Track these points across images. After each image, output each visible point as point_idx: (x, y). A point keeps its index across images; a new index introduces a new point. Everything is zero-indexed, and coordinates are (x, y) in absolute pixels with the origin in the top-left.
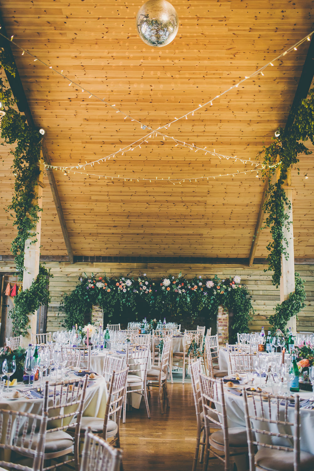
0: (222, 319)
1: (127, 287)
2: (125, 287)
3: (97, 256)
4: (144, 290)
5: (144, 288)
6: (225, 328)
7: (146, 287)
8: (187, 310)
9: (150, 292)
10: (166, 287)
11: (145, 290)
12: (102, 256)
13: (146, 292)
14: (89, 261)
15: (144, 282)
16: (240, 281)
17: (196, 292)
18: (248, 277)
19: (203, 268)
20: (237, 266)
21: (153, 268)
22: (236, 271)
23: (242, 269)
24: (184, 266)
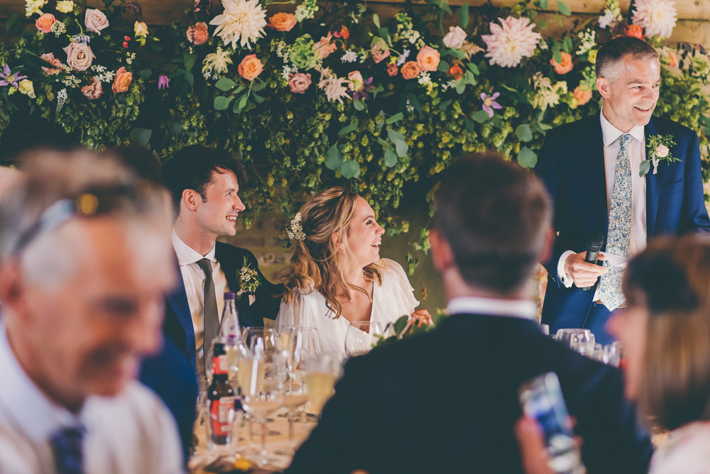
4: (74, 73)
9: (118, 87)
10: (239, 55)
11: (86, 77)
13: (87, 91)
15: (71, 9)
16: (672, 23)
17: (430, 89)
18: (697, 3)
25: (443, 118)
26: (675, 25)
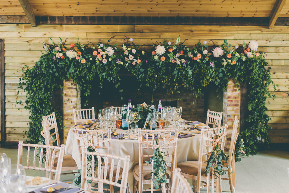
0: (233, 96)
1: (108, 57)
2: (104, 57)
3: (67, 16)
4: (130, 60)
5: (131, 57)
6: (236, 108)
7: (133, 57)
8: (188, 86)
9: (138, 63)
10: (160, 57)
11: (132, 61)
12: (74, 15)
13: (133, 63)
14: (57, 22)
15: (130, 49)
16: (257, 47)
17: (200, 62)
18: (266, 43)
19: (209, 31)
20: (253, 29)
21: (142, 32)
22: (251, 34)
23: (260, 32)
24: (183, 28)
25: (203, 67)
26: (258, 48)
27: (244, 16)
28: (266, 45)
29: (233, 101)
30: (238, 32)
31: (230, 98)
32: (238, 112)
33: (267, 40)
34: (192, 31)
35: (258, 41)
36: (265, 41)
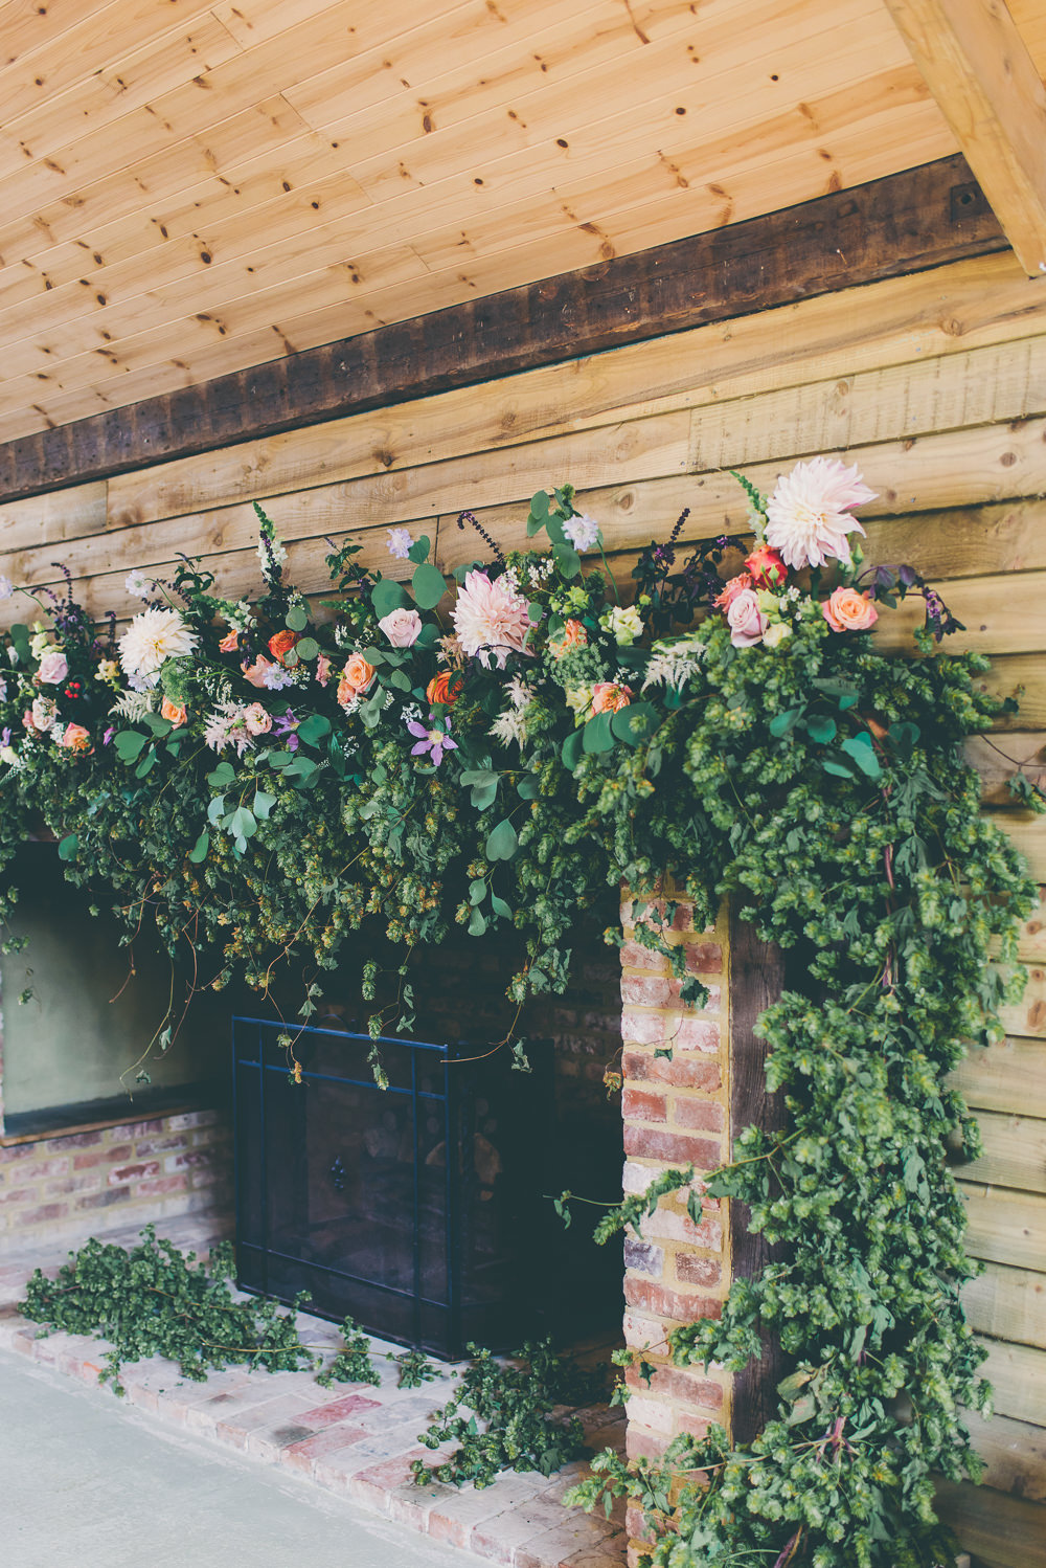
18: (1008, 459)
19: (495, 431)
20: (863, 323)
21: (134, 521)
22: (844, 381)
23: (937, 339)
24: (339, 443)
27: (746, 208)
28: (1005, 480)
29: (672, 1109)
30: (724, 388)
31: (645, 1076)
32: (715, 1230)
33: (1016, 423)
34: (386, 457)
35: (921, 444)
36: (1001, 440)
